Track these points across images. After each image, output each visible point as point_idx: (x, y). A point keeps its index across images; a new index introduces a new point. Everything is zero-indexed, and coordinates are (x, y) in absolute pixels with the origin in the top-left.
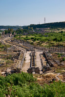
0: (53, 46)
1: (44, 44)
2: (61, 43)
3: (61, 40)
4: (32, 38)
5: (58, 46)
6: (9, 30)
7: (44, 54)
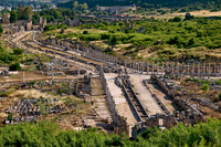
0: (171, 59)
1: (145, 55)
2: (193, 51)
3: (191, 43)
4: (104, 37)
5: (185, 59)
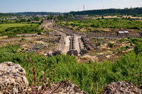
0: (90, 31)
1: (82, 30)
3: (98, 26)
4: (72, 24)
6: (51, 16)
7: (82, 39)
